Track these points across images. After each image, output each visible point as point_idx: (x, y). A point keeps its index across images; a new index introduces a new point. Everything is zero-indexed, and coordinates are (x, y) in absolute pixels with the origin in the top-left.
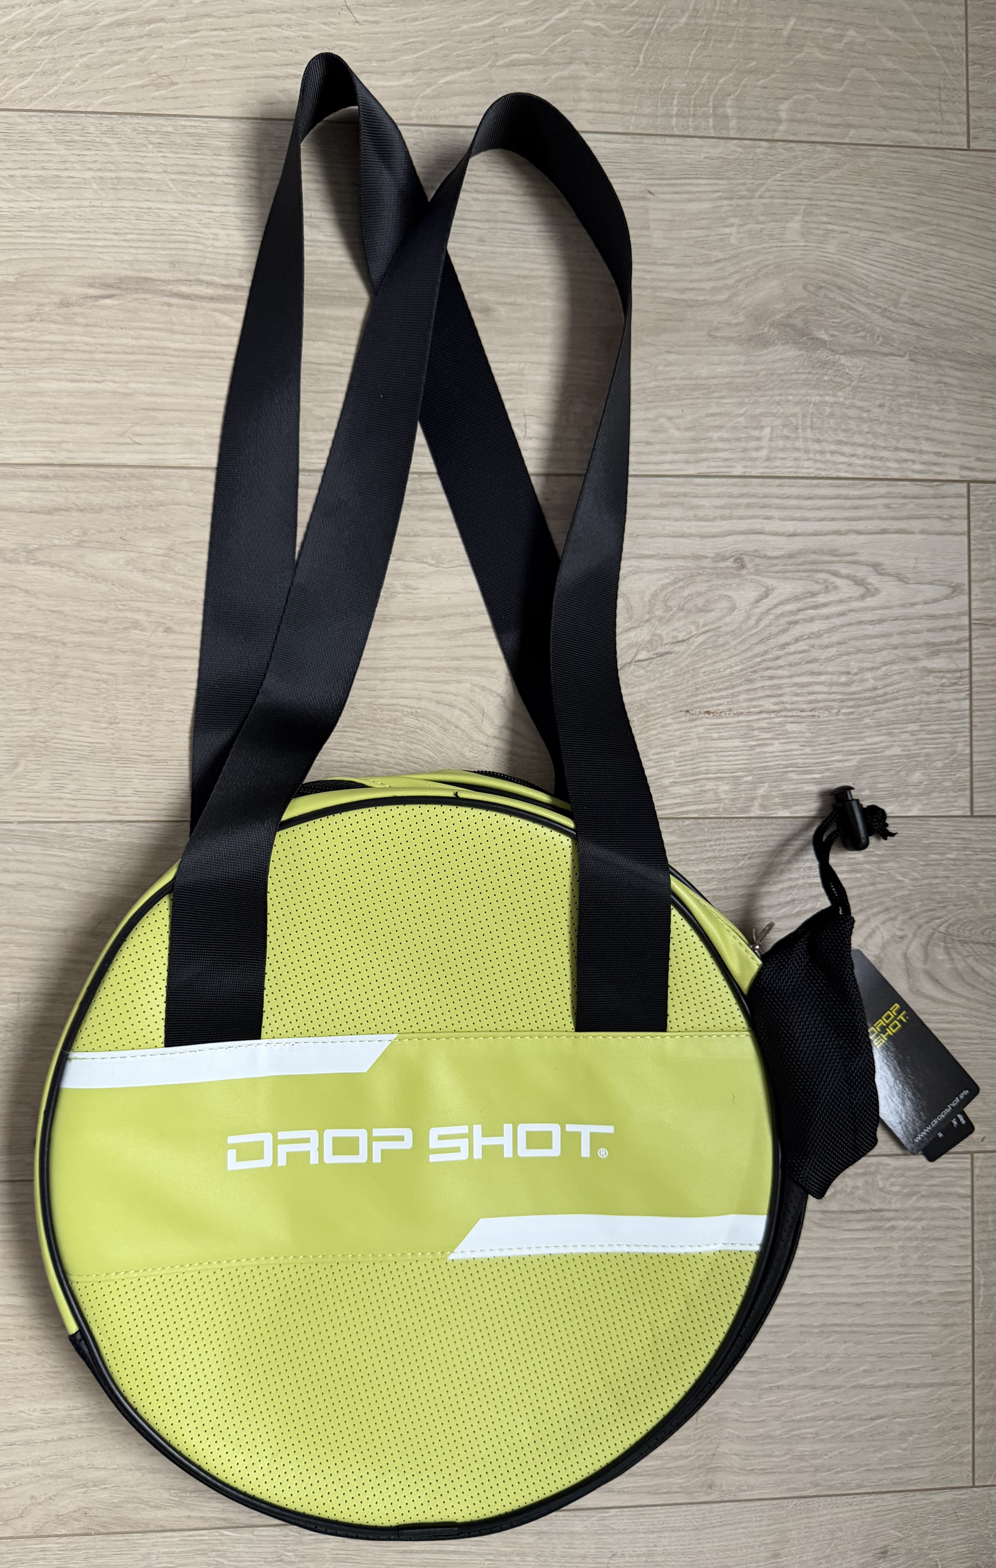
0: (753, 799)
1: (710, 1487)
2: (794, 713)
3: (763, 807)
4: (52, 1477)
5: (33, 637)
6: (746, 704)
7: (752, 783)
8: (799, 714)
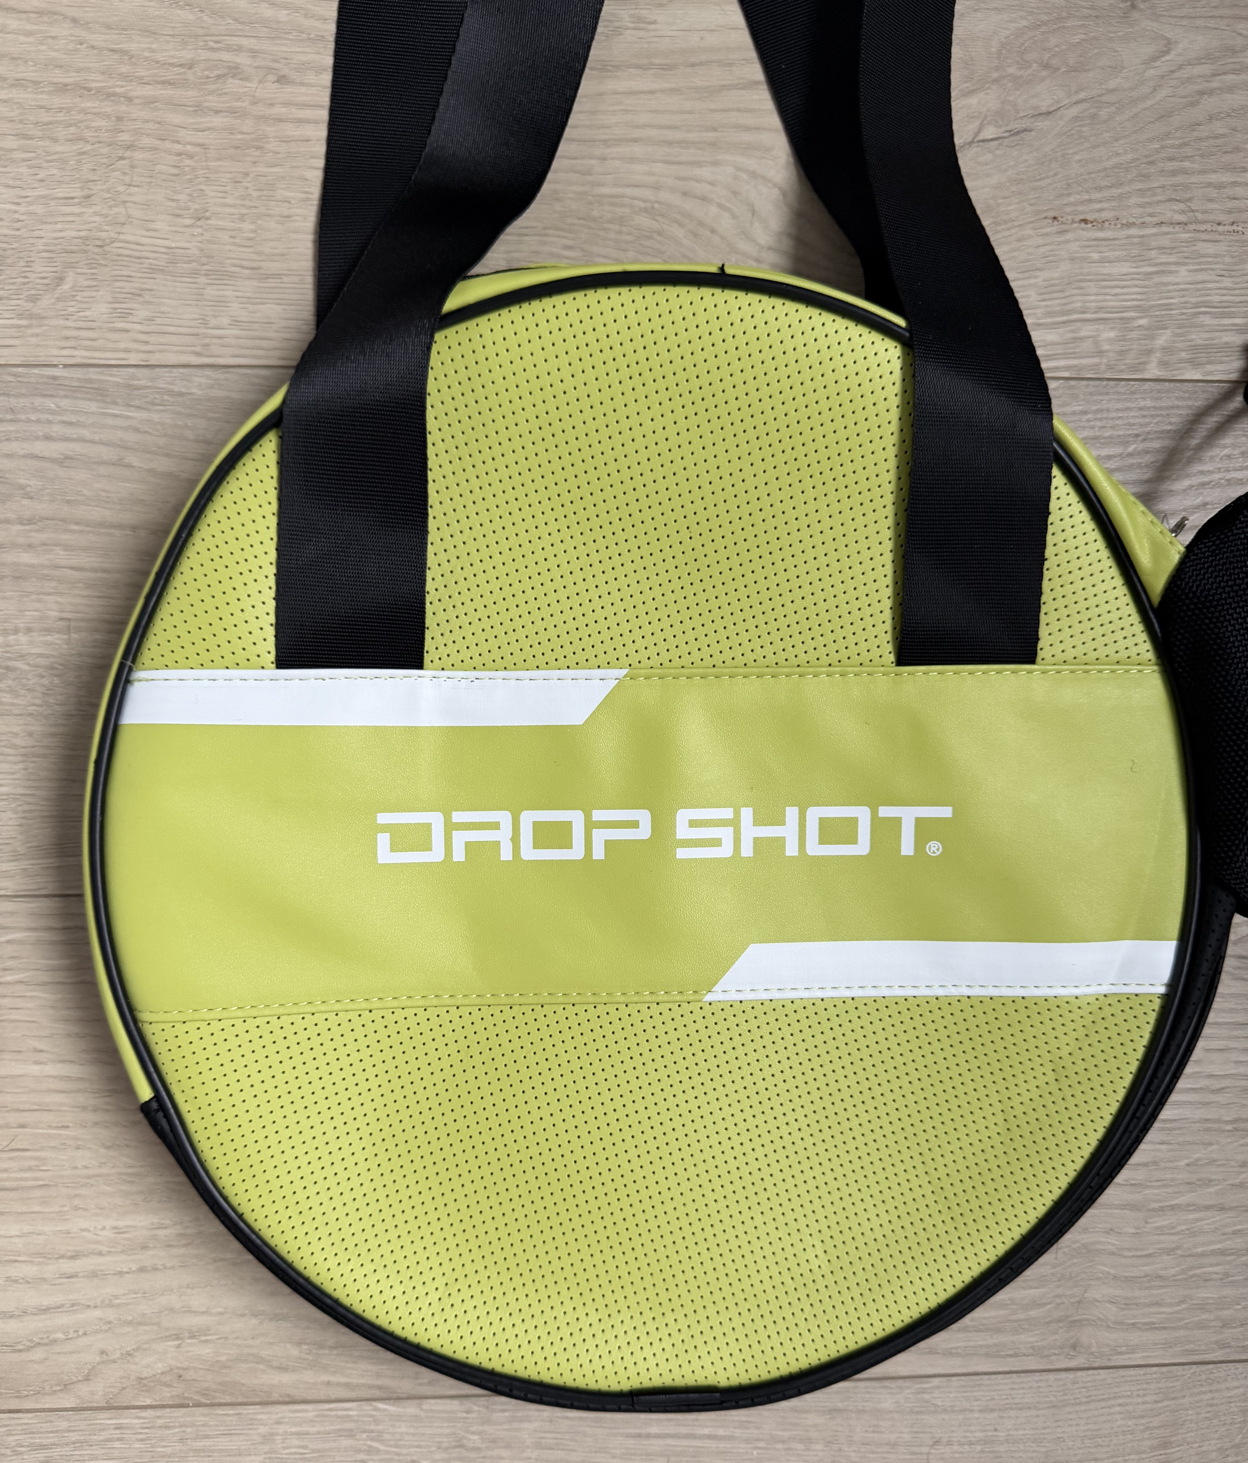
0: (1149, 352)
1: (1074, 1347)
2: (1208, 227)
3: (1163, 364)
4: (129, 1323)
5: (84, 90)
6: (1139, 210)
7: (1148, 329)
8: (1215, 227)
